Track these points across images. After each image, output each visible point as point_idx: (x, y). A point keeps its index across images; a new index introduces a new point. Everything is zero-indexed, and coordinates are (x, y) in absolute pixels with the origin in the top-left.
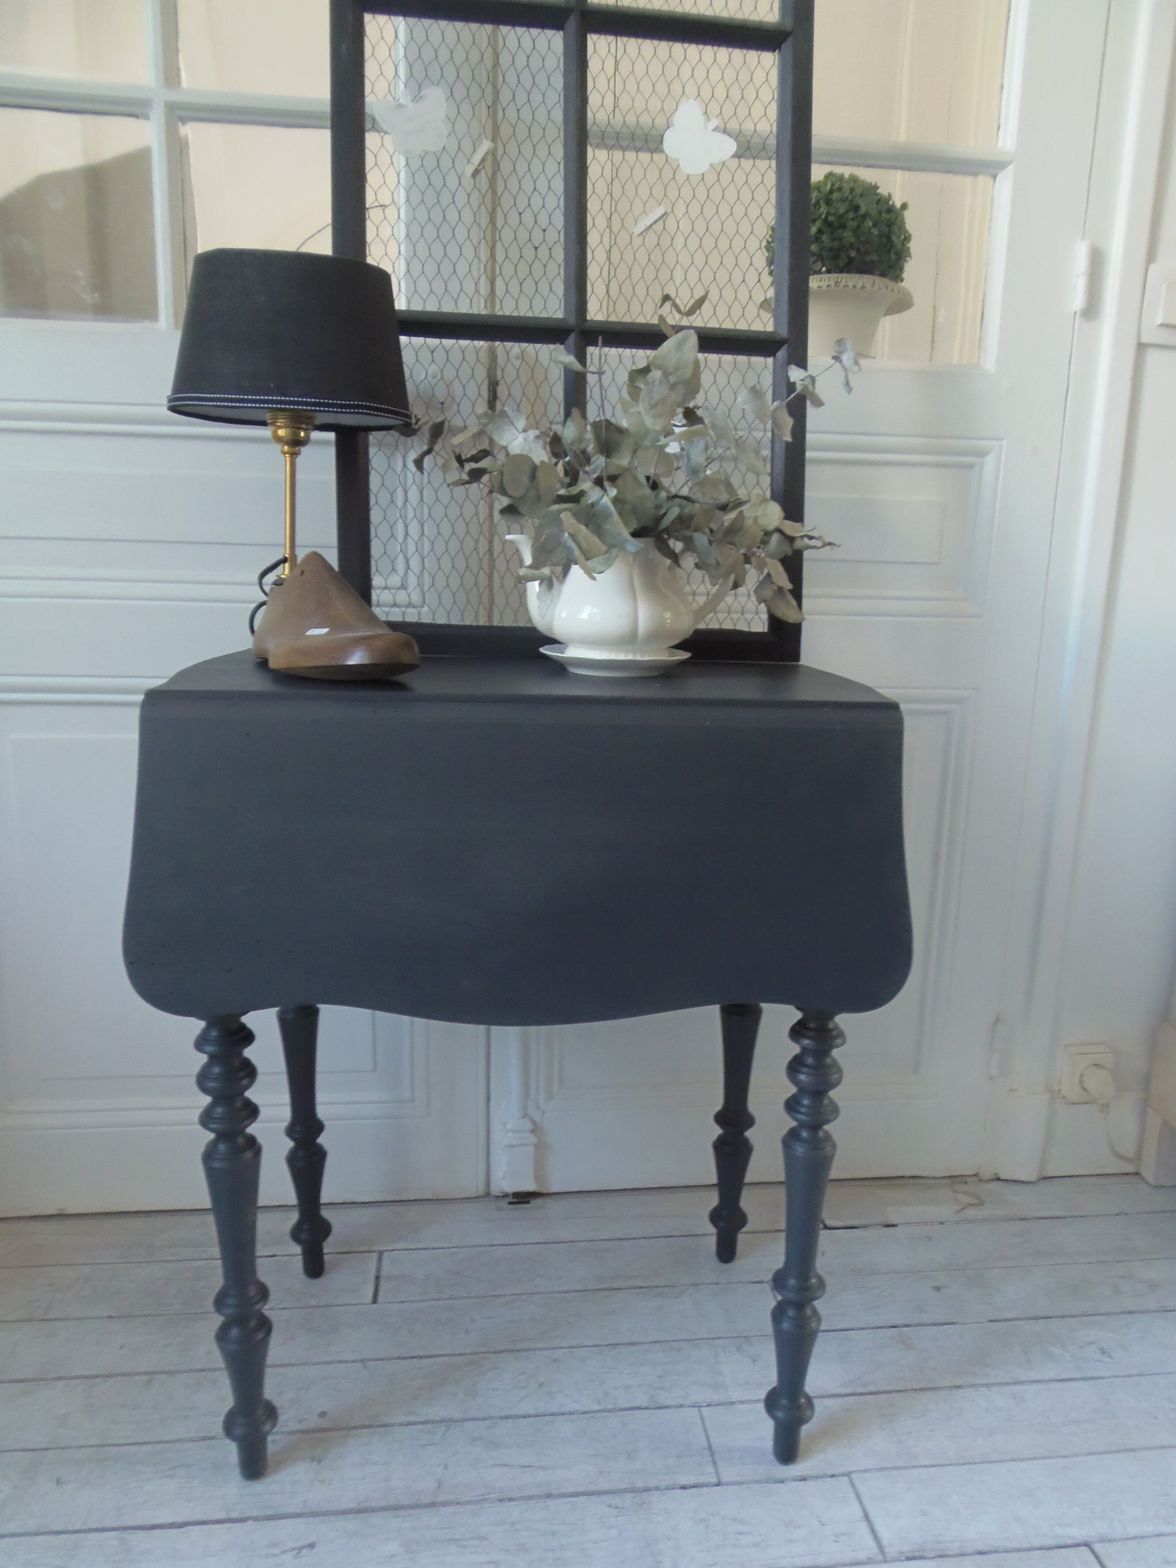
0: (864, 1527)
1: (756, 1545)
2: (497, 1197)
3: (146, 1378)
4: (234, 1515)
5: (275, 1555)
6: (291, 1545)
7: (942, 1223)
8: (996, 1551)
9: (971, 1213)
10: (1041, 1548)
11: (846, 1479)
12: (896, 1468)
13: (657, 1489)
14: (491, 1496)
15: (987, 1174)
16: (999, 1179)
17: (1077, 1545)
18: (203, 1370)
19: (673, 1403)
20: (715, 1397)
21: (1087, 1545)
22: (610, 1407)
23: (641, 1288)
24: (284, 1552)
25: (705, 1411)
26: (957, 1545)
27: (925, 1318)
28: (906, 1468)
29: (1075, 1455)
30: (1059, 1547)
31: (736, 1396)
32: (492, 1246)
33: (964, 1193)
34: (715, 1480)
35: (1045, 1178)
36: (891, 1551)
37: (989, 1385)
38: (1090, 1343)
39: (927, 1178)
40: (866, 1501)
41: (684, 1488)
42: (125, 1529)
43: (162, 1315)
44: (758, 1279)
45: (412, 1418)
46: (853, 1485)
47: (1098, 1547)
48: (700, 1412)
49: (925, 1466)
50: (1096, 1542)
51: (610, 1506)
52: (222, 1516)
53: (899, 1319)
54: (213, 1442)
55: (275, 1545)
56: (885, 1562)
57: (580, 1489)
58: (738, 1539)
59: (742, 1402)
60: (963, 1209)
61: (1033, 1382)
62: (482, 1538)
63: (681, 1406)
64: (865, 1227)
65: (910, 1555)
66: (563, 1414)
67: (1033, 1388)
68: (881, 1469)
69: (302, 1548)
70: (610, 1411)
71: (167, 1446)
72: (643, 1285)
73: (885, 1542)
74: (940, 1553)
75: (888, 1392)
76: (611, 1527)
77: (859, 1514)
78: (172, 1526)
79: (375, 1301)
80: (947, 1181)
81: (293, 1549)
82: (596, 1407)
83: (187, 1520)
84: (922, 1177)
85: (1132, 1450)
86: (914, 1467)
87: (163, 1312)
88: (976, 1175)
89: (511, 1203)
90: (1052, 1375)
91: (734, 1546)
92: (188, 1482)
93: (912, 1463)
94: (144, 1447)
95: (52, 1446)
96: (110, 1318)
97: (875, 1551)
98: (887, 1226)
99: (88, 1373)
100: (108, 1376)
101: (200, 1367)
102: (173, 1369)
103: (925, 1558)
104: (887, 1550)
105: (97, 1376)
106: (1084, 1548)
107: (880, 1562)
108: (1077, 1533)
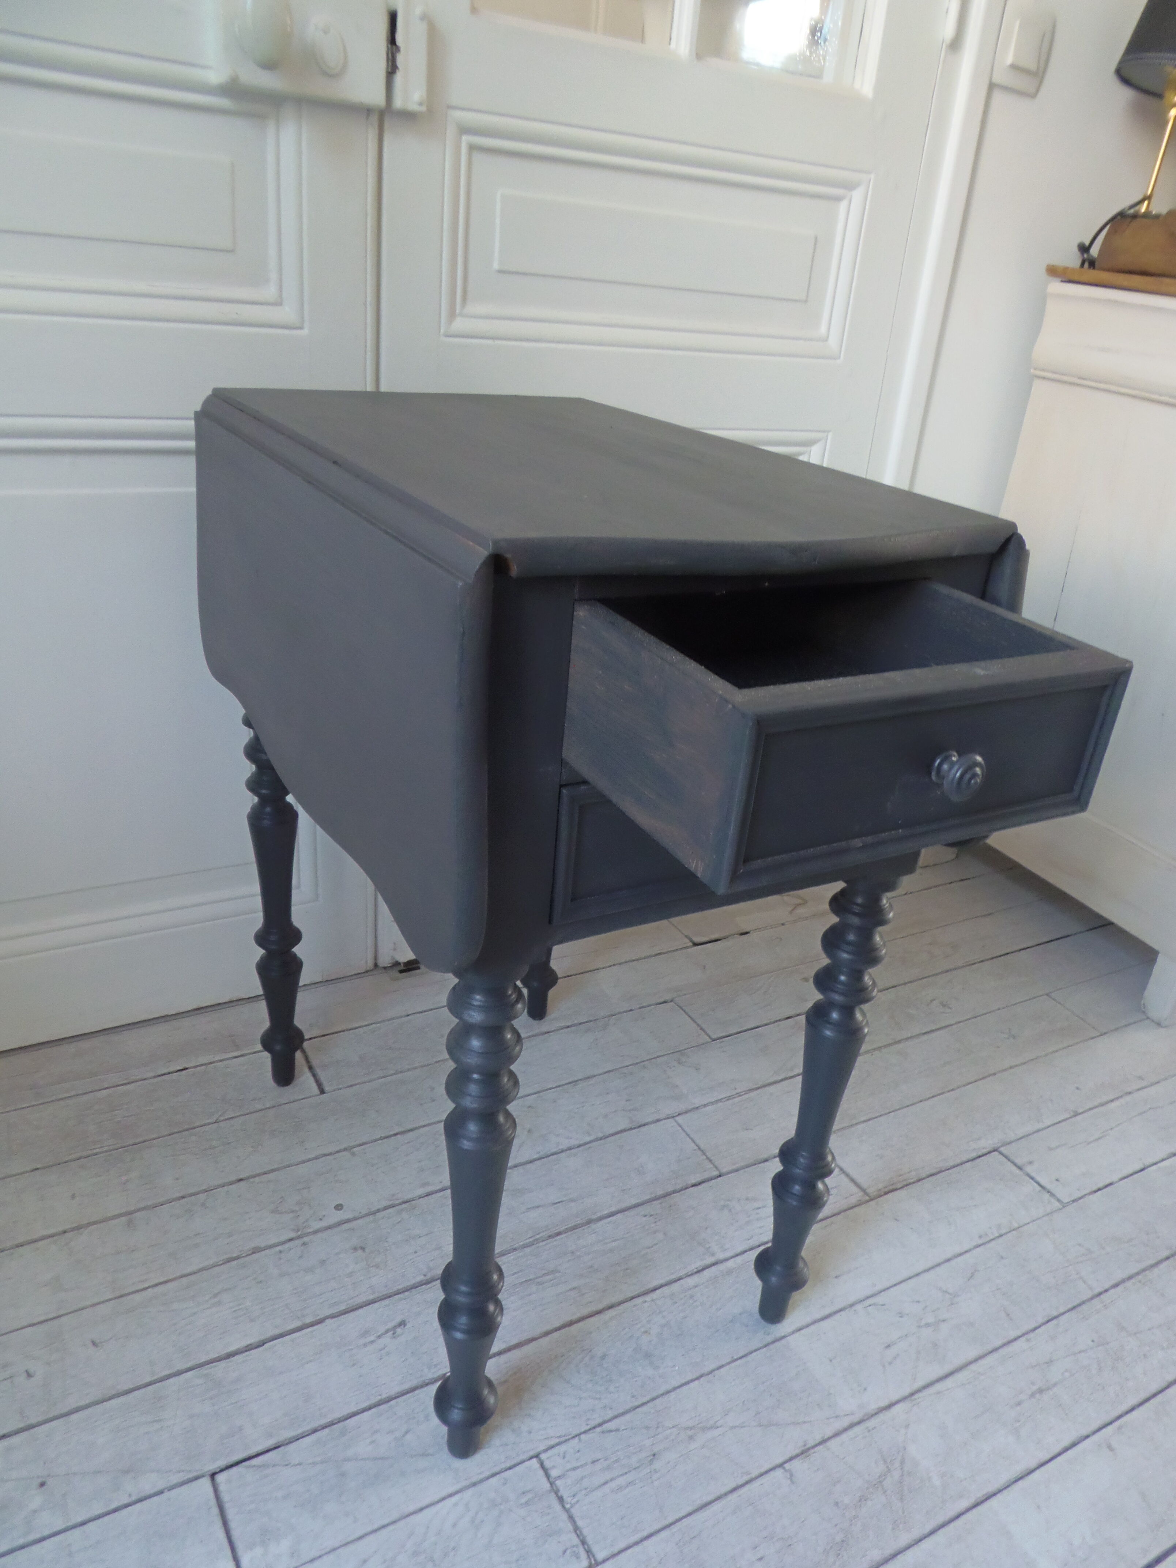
0: (843, 1178)
2: (385, 968)
3: (124, 1219)
4: (308, 1320)
5: (372, 1342)
6: (382, 1329)
7: (783, 924)
8: (941, 1171)
9: (801, 911)
10: (968, 1160)
13: (674, 1192)
14: (541, 1235)
17: (989, 1152)
18: (183, 1197)
19: (650, 1120)
20: (683, 1107)
21: (995, 1150)
22: (600, 1135)
23: (568, 1027)
24: (379, 1337)
25: (679, 1119)
26: (913, 1173)
29: (958, 1088)
30: (980, 1157)
31: (697, 1101)
32: (408, 1015)
34: (716, 1173)
36: (872, 1191)
37: (879, 1048)
38: (932, 1001)
41: (694, 1185)
42: (201, 1365)
43: (96, 1154)
44: (663, 1000)
45: (429, 1189)
47: (1004, 1150)
48: (676, 1122)
50: (1001, 1146)
51: (645, 1216)
52: (297, 1324)
53: (789, 1011)
54: (241, 1261)
55: (366, 1333)
56: (871, 1200)
57: (613, 1209)
58: (757, 1214)
59: (705, 1106)
60: (793, 910)
61: (907, 1039)
62: (552, 1272)
63: (658, 1121)
64: (725, 938)
65: (886, 1190)
66: (562, 1151)
67: (909, 1043)
69: (395, 1328)
70: (601, 1139)
71: (192, 1278)
72: (569, 1024)
73: (865, 1186)
74: (905, 1183)
76: (655, 1232)
78: (249, 1348)
79: (322, 1092)
81: (387, 1332)
82: (588, 1139)
83: (263, 1338)
85: (994, 1074)
86: (857, 1124)
87: (95, 1151)
89: (401, 972)
90: (918, 1031)
91: (758, 1219)
92: (239, 1305)
93: (854, 1122)
94: (170, 1285)
95: (61, 1312)
96: (36, 1171)
97: (861, 1194)
98: (742, 934)
99: (52, 1231)
100: (78, 1228)
101: (178, 1195)
102: (149, 1203)
103: (896, 1190)
104: (868, 1191)
105: (65, 1232)
106: (996, 1153)
107: (867, 1201)
108: (986, 1143)
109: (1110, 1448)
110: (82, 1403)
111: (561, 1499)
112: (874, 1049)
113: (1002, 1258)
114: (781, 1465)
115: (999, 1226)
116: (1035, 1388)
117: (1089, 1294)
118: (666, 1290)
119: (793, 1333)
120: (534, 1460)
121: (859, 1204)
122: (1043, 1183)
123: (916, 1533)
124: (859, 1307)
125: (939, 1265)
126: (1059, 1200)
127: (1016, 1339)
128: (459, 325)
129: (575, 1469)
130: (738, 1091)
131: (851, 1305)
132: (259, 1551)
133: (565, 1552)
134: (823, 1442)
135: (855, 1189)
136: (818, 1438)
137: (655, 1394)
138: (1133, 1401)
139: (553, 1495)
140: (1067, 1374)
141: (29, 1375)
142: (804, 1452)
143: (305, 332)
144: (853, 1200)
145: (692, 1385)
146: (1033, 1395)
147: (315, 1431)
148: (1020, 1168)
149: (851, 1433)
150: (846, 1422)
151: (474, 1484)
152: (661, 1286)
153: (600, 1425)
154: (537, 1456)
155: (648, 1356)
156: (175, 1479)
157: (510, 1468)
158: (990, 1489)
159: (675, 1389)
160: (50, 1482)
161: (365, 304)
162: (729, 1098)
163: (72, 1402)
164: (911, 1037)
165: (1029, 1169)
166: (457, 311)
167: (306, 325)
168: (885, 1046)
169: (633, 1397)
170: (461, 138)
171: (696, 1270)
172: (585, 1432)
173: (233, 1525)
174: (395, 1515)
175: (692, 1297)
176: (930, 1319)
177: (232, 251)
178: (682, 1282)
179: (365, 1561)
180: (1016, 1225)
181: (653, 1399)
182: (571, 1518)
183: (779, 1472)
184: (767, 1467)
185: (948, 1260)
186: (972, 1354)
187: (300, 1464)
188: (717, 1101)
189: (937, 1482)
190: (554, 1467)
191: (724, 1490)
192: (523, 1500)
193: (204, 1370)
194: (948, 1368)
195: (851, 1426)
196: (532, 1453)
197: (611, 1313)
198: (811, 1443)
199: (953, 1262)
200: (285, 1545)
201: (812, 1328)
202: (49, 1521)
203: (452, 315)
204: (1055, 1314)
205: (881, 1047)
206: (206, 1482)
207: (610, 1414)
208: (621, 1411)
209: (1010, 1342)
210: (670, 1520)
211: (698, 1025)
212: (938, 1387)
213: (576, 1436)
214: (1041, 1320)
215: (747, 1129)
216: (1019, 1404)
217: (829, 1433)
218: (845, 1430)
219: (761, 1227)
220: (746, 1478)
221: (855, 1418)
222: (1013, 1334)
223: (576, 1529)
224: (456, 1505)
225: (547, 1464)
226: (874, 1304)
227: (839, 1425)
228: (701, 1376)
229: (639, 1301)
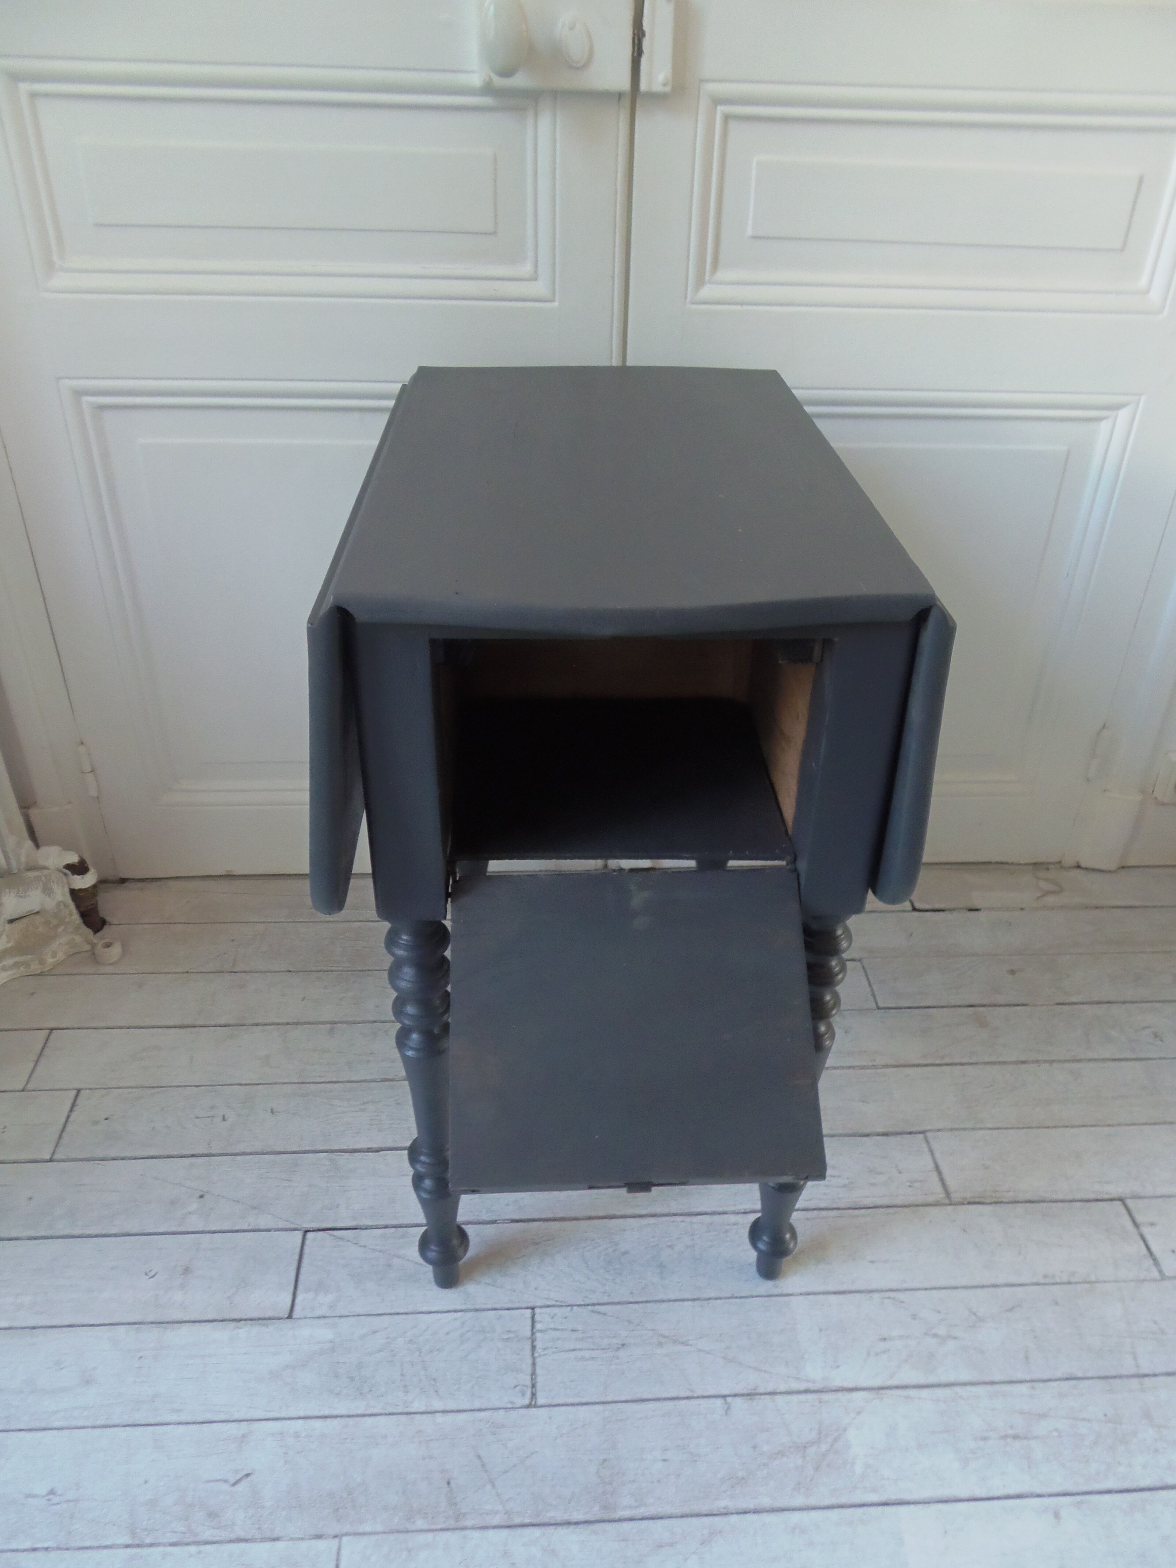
0: (935, 1177)
1: (845, 1186)
3: (328, 1026)
7: (1022, 909)
8: (1043, 1201)
9: (1050, 900)
10: (1081, 1201)
11: (921, 1136)
12: (965, 1129)
15: (1069, 861)
16: (1079, 867)
17: (1112, 1200)
18: (375, 1022)
21: (1120, 1199)
26: (1010, 1194)
27: (1000, 999)
28: (973, 1129)
29: (1119, 1125)
30: (1097, 1200)
33: (1046, 880)
35: (1123, 867)
36: (956, 1197)
37: (1051, 1062)
38: (1145, 1028)
39: (1012, 864)
40: (938, 1155)
42: (332, 1151)
43: (333, 971)
46: (927, 1142)
47: (1130, 1203)
49: (990, 1129)
50: (1129, 1198)
53: (974, 999)
54: (391, 1083)
56: (951, 1204)
60: (1043, 896)
61: (1090, 1060)
64: (951, 910)
65: (972, 1200)
67: (1092, 1065)
68: (952, 1130)
71: (354, 1085)
73: (951, 1189)
74: (996, 1200)
75: (962, 1064)
77: (931, 1166)
78: (369, 1150)
80: (1031, 867)
84: (1007, 863)
86: (981, 1129)
87: (333, 968)
88: (1060, 862)
90: (1107, 1055)
92: (378, 1116)
93: (978, 1126)
94: (337, 1085)
95: (262, 1082)
96: (289, 973)
97: (943, 1195)
98: (971, 910)
99: (280, 1021)
100: (297, 1024)
101: (372, 1019)
102: (350, 1019)
103: (983, 1203)
104: (953, 1196)
105: (288, 1024)
106: (1119, 1203)
107: (946, 1205)
108: (1113, 1190)
109: (1057, 1515)
110: (248, 1150)
111: (533, 1348)
112: (1046, 1061)
113: (1057, 1304)
114: (724, 1397)
115: (1073, 1274)
116: (1010, 1432)
117: (1133, 1371)
118: (706, 1219)
119: (801, 1294)
120: (529, 1311)
121: (937, 1204)
122: (1154, 1249)
123: (812, 1501)
124: (876, 1296)
125: (983, 1287)
126: (1160, 1271)
127: (1021, 1382)
128: (706, 292)
129: (555, 1329)
130: (875, 1063)
131: (871, 1291)
132: (310, 1295)
133: (516, 1387)
134: (772, 1393)
135: (939, 1189)
136: (770, 1389)
137: (650, 1299)
138: (1110, 1484)
139: (529, 1342)
140: (1055, 1434)
141: (224, 1119)
142: (750, 1395)
143: (556, 304)
144: (931, 1199)
145: (686, 1303)
146: (1005, 1437)
147: (386, 1227)
148: (1136, 1225)
149: (803, 1397)
150: (803, 1386)
151: (476, 1310)
152: (706, 1214)
153: (594, 1305)
154: (533, 1309)
155: (662, 1266)
156: (281, 1225)
157: (508, 1309)
158: (907, 1497)
159: (670, 1301)
160: (207, 1196)
161: (613, 277)
162: (863, 1068)
163: (241, 1148)
164: (1096, 1060)
165: (1146, 1231)
166: (707, 278)
167: (557, 298)
168: (1060, 1061)
169: (632, 1293)
170: (716, 108)
171: (742, 1211)
172: (579, 1305)
173: (303, 1271)
174: (410, 1309)
175: (726, 1231)
176: (942, 1331)
177: (494, 233)
178: (726, 1216)
179: (374, 1332)
180: (1093, 1278)
181: (647, 1302)
182: (534, 1364)
183: (719, 1402)
184: (712, 1392)
185: (995, 1286)
186: (965, 1376)
187: (365, 1247)
188: (849, 1067)
189: (859, 1469)
190: (541, 1322)
191: (664, 1395)
192: (506, 1337)
193: (333, 1156)
194: (932, 1380)
195: (806, 1391)
196: (530, 1305)
197: (652, 1220)
198: (762, 1390)
199: (999, 1291)
200: (329, 1298)
201: (820, 1297)
202: (194, 1222)
203: (700, 282)
204: (1080, 1375)
205: (1054, 1061)
206: (299, 1235)
207: (606, 1299)
208: (616, 1300)
209: (1012, 1382)
210: (609, 1399)
211: (872, 990)
212: (912, 1393)
213: (569, 1306)
214: (1059, 1374)
215: (864, 1102)
216: (985, 1439)
217: (782, 1388)
218: (799, 1392)
219: (825, 1194)
220: (688, 1394)
221: (811, 1386)
222: (1020, 1376)
223: (533, 1374)
224: (455, 1319)
225: (537, 1318)
226: (893, 1299)
227: (795, 1386)
228: (698, 1299)
229: (679, 1219)
